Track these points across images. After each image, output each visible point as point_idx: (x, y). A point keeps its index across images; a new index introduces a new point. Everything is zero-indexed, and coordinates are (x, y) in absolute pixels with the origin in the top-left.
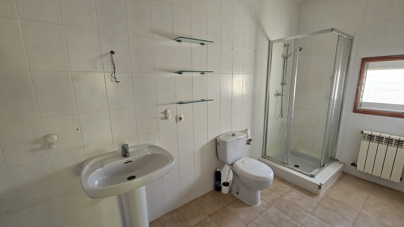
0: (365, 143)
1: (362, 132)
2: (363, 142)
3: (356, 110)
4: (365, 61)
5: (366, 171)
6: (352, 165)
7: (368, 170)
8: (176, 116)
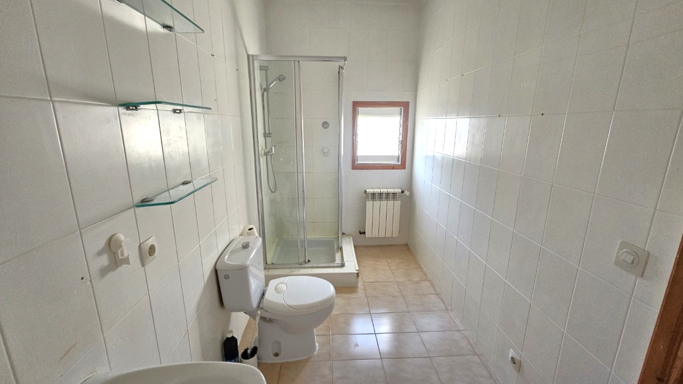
0: (369, 204)
1: (366, 191)
2: (367, 202)
3: (355, 167)
4: (356, 105)
5: (373, 236)
6: (361, 233)
7: (375, 235)
8: (140, 247)
